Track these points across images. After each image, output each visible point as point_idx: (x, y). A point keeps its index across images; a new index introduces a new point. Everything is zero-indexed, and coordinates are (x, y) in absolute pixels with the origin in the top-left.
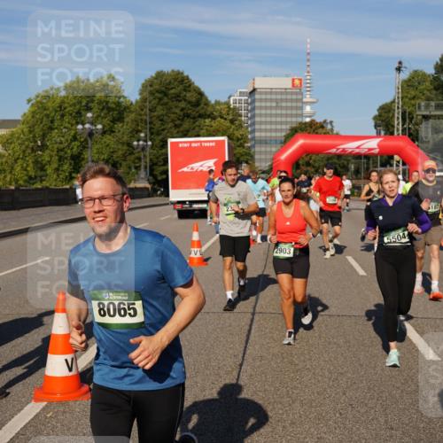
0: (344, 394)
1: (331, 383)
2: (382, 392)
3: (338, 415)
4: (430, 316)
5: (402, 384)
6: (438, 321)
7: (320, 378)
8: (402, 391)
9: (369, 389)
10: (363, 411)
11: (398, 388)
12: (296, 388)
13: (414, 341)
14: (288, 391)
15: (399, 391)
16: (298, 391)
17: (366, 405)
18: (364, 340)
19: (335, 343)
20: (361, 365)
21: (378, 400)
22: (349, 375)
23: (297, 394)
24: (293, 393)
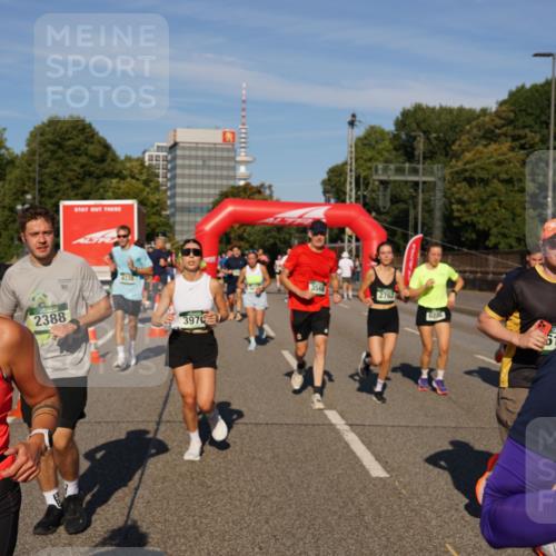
0: (267, 522)
1: (251, 509)
2: (314, 519)
3: (257, 550)
4: (380, 423)
5: (341, 508)
6: (389, 429)
7: (238, 503)
8: (340, 517)
9: (299, 515)
10: (288, 544)
11: (335, 512)
12: (206, 516)
13: (359, 454)
14: (195, 521)
15: (336, 517)
16: (209, 521)
17: (293, 536)
18: (297, 454)
19: (260, 459)
20: (291, 485)
21: (309, 529)
22: (274, 498)
23: (207, 524)
24: (201, 523)
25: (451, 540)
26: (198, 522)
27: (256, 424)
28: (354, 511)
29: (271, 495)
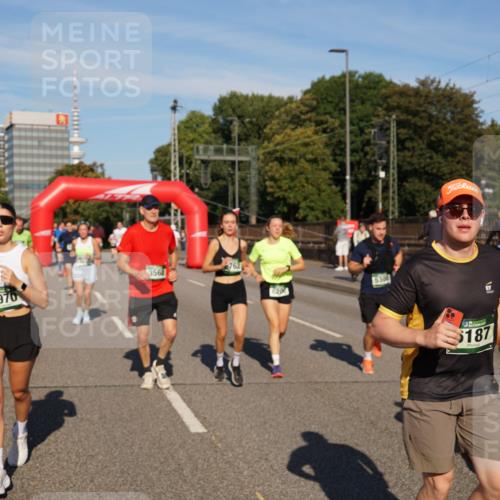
0: (92, 481)
1: (78, 470)
2: (137, 476)
4: (200, 382)
5: (162, 463)
6: (208, 387)
7: (65, 464)
8: (160, 472)
9: (122, 472)
11: (156, 468)
12: (34, 478)
13: (180, 412)
14: (23, 484)
15: (157, 472)
16: (36, 483)
18: (123, 414)
19: (88, 420)
20: (116, 444)
21: (131, 485)
22: (100, 457)
23: (34, 486)
24: (29, 485)
25: (260, 488)
26: (26, 485)
27: (86, 387)
28: (173, 466)
29: (98, 454)
